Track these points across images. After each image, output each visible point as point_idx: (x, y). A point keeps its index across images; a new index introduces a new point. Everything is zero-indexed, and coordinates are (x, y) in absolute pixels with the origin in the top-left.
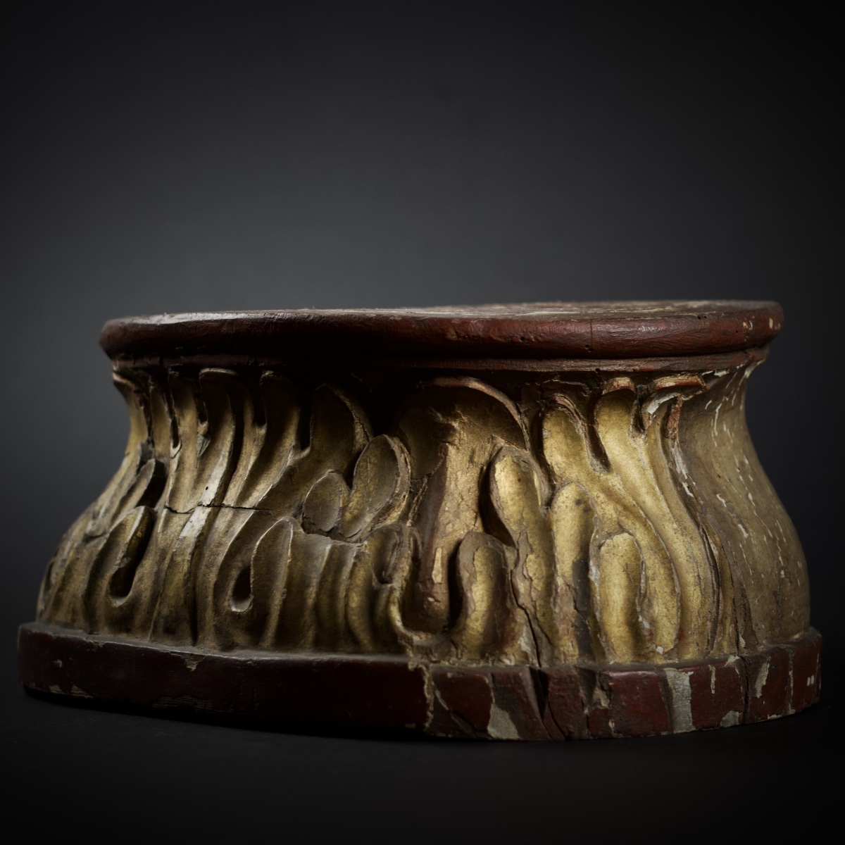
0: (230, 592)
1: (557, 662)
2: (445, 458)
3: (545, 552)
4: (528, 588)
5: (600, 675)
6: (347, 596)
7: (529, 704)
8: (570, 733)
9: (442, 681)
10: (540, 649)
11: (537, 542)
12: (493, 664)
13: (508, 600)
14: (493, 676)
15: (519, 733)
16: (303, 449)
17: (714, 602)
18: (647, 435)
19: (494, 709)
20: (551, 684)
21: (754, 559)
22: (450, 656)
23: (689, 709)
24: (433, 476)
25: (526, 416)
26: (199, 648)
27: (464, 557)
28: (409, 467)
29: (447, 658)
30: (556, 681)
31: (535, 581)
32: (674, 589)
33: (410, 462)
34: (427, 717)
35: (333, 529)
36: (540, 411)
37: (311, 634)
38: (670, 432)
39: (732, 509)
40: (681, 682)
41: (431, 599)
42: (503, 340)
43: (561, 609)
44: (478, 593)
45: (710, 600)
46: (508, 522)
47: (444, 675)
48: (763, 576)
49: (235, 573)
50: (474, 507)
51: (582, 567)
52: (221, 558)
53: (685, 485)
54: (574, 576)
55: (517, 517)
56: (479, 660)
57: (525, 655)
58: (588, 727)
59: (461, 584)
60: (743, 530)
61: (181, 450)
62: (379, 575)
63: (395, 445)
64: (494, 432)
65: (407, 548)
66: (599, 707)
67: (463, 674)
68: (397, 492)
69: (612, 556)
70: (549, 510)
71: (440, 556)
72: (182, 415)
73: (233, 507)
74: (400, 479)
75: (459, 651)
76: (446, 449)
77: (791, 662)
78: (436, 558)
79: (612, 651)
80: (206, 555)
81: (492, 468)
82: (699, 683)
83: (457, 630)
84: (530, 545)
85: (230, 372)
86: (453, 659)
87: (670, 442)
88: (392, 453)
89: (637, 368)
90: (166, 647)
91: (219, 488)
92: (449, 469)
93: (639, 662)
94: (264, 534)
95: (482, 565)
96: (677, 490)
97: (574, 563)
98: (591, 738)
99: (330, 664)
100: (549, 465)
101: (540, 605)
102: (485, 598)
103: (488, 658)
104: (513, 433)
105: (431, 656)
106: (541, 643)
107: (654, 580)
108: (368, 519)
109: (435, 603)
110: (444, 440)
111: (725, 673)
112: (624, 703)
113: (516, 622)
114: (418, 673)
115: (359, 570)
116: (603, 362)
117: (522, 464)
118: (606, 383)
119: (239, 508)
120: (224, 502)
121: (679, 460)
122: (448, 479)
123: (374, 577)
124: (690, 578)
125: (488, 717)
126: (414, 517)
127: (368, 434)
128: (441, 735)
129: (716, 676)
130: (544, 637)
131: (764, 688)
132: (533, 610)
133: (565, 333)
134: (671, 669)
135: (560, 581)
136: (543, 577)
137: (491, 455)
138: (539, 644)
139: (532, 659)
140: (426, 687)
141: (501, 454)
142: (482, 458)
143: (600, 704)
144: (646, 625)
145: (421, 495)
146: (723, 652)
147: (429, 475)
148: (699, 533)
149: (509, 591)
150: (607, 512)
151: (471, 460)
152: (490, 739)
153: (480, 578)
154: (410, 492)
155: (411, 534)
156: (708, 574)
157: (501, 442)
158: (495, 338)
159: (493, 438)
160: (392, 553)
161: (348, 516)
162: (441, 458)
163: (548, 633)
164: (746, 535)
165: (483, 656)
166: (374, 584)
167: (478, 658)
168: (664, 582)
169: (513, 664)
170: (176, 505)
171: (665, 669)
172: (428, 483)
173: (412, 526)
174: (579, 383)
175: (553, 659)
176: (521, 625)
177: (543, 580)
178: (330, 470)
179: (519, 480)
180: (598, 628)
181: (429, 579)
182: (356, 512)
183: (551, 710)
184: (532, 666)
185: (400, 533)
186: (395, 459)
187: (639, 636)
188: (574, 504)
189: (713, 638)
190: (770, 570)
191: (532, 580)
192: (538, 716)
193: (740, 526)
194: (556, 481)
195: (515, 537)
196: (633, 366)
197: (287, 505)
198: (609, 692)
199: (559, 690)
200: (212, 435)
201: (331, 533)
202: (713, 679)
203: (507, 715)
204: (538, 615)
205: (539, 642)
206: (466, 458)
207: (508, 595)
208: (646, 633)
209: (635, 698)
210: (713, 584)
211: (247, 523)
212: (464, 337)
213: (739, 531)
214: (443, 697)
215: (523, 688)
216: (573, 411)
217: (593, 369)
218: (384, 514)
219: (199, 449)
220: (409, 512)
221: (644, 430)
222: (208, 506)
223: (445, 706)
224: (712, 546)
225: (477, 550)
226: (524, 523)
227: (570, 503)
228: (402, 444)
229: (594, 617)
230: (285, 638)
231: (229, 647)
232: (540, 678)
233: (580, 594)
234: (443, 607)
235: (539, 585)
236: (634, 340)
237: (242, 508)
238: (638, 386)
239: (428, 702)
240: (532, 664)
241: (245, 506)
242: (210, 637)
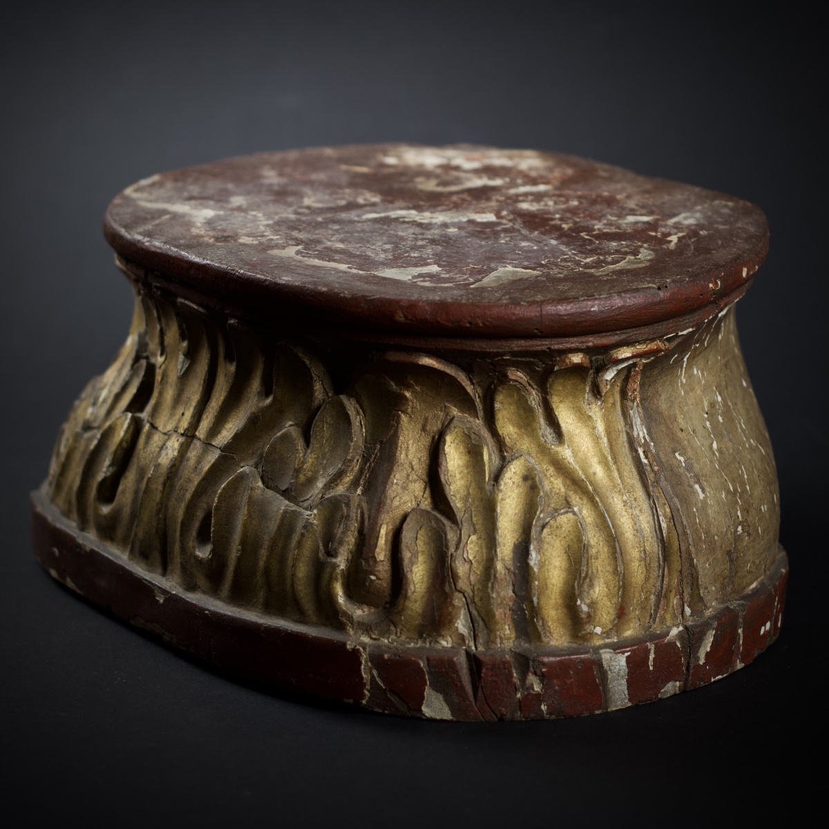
0: (194, 533)
1: (493, 646)
2: (398, 426)
3: (487, 533)
4: (468, 571)
5: (534, 661)
6: (294, 565)
7: (462, 687)
8: (502, 715)
9: (377, 660)
10: (476, 633)
11: (480, 522)
12: (430, 645)
13: (447, 584)
14: (428, 660)
15: (452, 715)
16: (267, 396)
17: (658, 576)
18: (603, 402)
19: (428, 691)
20: (484, 670)
21: (708, 521)
22: (390, 634)
23: (625, 688)
24: (385, 444)
25: (479, 385)
26: (167, 580)
27: (407, 536)
28: (364, 430)
29: (387, 635)
30: (489, 667)
31: (475, 564)
32: (617, 568)
33: (365, 425)
34: (364, 695)
35: (287, 489)
36: (493, 382)
37: (262, 595)
38: (630, 394)
39: (689, 468)
40: (617, 663)
41: (373, 577)
42: (450, 325)
43: (498, 594)
44: (418, 574)
45: (655, 573)
46: (454, 498)
47: (381, 656)
48: (716, 537)
49: (200, 514)
50: (424, 477)
51: (522, 550)
52: (188, 496)
53: (640, 451)
54: (514, 559)
55: (463, 492)
56: (417, 640)
57: (462, 638)
58: (520, 710)
59: (402, 565)
60: (699, 490)
61: (166, 362)
62: (326, 546)
63: (351, 406)
64: (448, 401)
65: (354, 521)
66: (531, 691)
67: (400, 656)
68: (349, 458)
69: (555, 537)
70: (495, 487)
71: (384, 532)
72: (168, 325)
73: (203, 442)
74: (353, 444)
75: (399, 630)
76: (399, 417)
77: (741, 620)
78: (380, 535)
79: (548, 634)
80: (177, 488)
81: (442, 440)
82: (636, 664)
83: (396, 611)
84: (474, 525)
85: (201, 310)
86: (393, 637)
87: (629, 403)
88: (347, 417)
89: (591, 344)
90: (139, 570)
91: (193, 416)
92: (401, 438)
93: (576, 643)
94: (226, 483)
95: (425, 544)
96: (632, 455)
97: (515, 545)
98: (523, 719)
99: (276, 632)
100: (500, 436)
101: (478, 589)
102: (425, 579)
103: (425, 639)
104: (466, 403)
105: (371, 633)
106: (478, 626)
107: (597, 558)
108: (320, 484)
109: (377, 581)
110: (396, 409)
111: (665, 651)
112: (557, 688)
113: (454, 606)
114: (355, 654)
115: (307, 541)
116: (554, 341)
117: (473, 436)
118: (558, 359)
119: (209, 444)
120: (197, 434)
121: (637, 421)
122: (399, 448)
123: (321, 548)
124: (634, 554)
125: (423, 698)
126: (364, 484)
127: (328, 390)
128: (378, 710)
129: (655, 653)
130: (483, 620)
131: (708, 654)
132: (471, 594)
133: (514, 318)
134: (608, 650)
135: (499, 566)
136: (483, 560)
137: (443, 424)
138: (476, 627)
139: (469, 642)
140: (363, 667)
141: (452, 425)
142: (435, 427)
143: (533, 689)
144: (585, 608)
145: (373, 461)
146: (666, 625)
147: (381, 442)
148: (650, 504)
149: (448, 575)
150: (555, 486)
151: (424, 429)
152: (424, 718)
153: (421, 558)
154: (363, 456)
155: (359, 506)
156: (653, 546)
157: (455, 411)
158: (442, 322)
159: (445, 407)
160: (340, 525)
161: (302, 478)
162: (394, 426)
163: (484, 617)
164: (702, 496)
165: (421, 636)
166: (320, 555)
167: (416, 637)
168: (607, 561)
169: (450, 645)
170: (158, 421)
171: (601, 651)
172: (380, 450)
173: (362, 494)
174: (532, 359)
175: (489, 642)
176: (460, 608)
177: (483, 563)
178: (290, 423)
179: (469, 452)
180: (535, 611)
181: (372, 557)
182: (310, 474)
183: (484, 694)
184: (468, 649)
185: (348, 505)
186: (349, 423)
187: (576, 621)
188: (521, 480)
189: (656, 611)
190: (725, 529)
191: (472, 564)
192: (472, 699)
193: (697, 487)
194: (507, 452)
195: (459, 516)
196: (586, 342)
197: (251, 451)
198: (543, 678)
199: (492, 676)
200: (191, 355)
201: (286, 493)
202: (652, 656)
203: (441, 697)
204: (476, 600)
205: (476, 625)
206: (419, 426)
207: (447, 579)
208: (583, 616)
209: (569, 682)
210: (659, 558)
211: (213, 465)
212: (412, 320)
213: (695, 493)
214: (379, 676)
215: (457, 672)
216: (527, 385)
217: (544, 348)
218: (336, 480)
219: (179, 367)
220: (361, 478)
221: (601, 396)
222: (182, 435)
223: (382, 685)
224: (661, 518)
225: (420, 528)
226: (470, 500)
227: (518, 479)
228: (358, 406)
229: (532, 602)
230: (239, 595)
231: (191, 587)
232: (475, 662)
233: (519, 578)
234: (385, 585)
235: (478, 569)
236: (586, 321)
237: (211, 444)
238: (594, 358)
239: (365, 681)
240: (469, 647)
241: (213, 443)
242: (178, 572)
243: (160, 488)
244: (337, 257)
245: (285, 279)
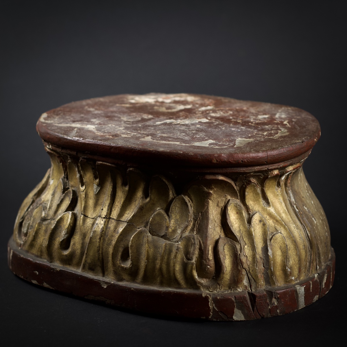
0: (119, 257)
1: (258, 289)
2: (208, 205)
3: (251, 244)
4: (246, 260)
5: (274, 293)
6: (174, 266)
7: (249, 306)
8: (263, 316)
9: (215, 300)
10: (251, 284)
11: (247, 240)
12: (234, 291)
13: (239, 266)
14: (235, 297)
15: (245, 318)
16: (146, 198)
17: (309, 255)
18: (281, 188)
19: (236, 310)
20: (257, 299)
21: (319, 232)
22: (217, 289)
23: (303, 300)
24: (203, 213)
25: (238, 186)
26: (106, 278)
27: (220, 248)
28: (193, 208)
29: (216, 289)
30: (259, 297)
31: (248, 257)
32: (297, 253)
33: (193, 206)
34: (210, 314)
35: (164, 235)
36: (244, 184)
37: (159, 279)
38: (288, 185)
39: (309, 212)
40: (301, 290)
41: (209, 267)
42: (235, 162)
43: (259, 268)
44: (227, 264)
45: (308, 254)
46: (235, 232)
47: (217, 298)
48: (322, 238)
49: (121, 250)
50: (220, 225)
51: (265, 249)
52: (114, 242)
53: (295, 206)
54: (262, 253)
55: (238, 229)
56: (228, 290)
57: (246, 287)
58: (270, 313)
59: (220, 260)
60: (314, 220)
61: (86, 189)
62: (186, 256)
63: (187, 199)
64: (226, 193)
65: (197, 245)
66: (274, 305)
67: (224, 297)
68: (189, 220)
69: (275, 243)
70: (250, 226)
71: (210, 248)
72: (85, 173)
73: (116, 220)
74: (190, 214)
75: (220, 287)
76: (208, 202)
77: (331, 269)
78: (209, 249)
79: (277, 282)
80: (106, 240)
81: (227, 209)
82: (307, 290)
83: (220, 279)
84: (245, 242)
85: (113, 165)
86: (218, 290)
87: (288, 188)
88: (186, 203)
89: (281, 166)
90: (90, 275)
91: (108, 210)
92: (210, 210)
93: (286, 284)
94: (134, 235)
95: (227, 251)
96: (292, 208)
97: (262, 248)
98: (271, 317)
99: (169, 293)
100: (247, 205)
101: (251, 267)
102: (230, 265)
103: (232, 289)
104: (233, 193)
105: (209, 289)
106: (252, 282)
107: (290, 250)
108: (179, 231)
109: (210, 268)
110: (207, 198)
111: (315, 283)
112: (283, 303)
113: (242, 274)
114: (206, 298)
115: (179, 255)
116: (270, 166)
117: (238, 206)
118: (270, 173)
119: (119, 220)
120: (111, 216)
121: (291, 195)
122: (210, 214)
123: (184, 257)
124: (301, 247)
125: (233, 313)
126: (197, 230)
127: (174, 193)
128: (215, 320)
129: (312, 285)
130: (253, 279)
131: (325, 284)
132: (248, 269)
133: (258, 158)
134: (298, 286)
135: (258, 256)
136: (251, 255)
137: (225, 203)
139: (248, 288)
140: (210, 303)
141: (230, 203)
142: (222, 205)
143: (275, 304)
144: (289, 270)
145: (199, 220)
146: (313, 273)
147: (202, 212)
148: (302, 227)
149: (240, 263)
150: (270, 223)
151: (218, 205)
152: (234, 321)
153: (227, 257)
154: (194, 219)
155: (197, 238)
156: (307, 244)
157: (229, 197)
158: (231, 162)
159: (226, 196)
160: (191, 247)
161: (170, 230)
162: (206, 205)
163: (254, 278)
164: (315, 222)
165: (230, 288)
166: (185, 260)
167: (227, 289)
168: (293, 251)
169: (241, 291)
170: (87, 213)
171: (296, 286)
172: (201, 215)
173: (196, 234)
174: (260, 174)
175: (256, 288)
176: (245, 275)
177: (251, 257)
178: (159, 208)
179: (237, 213)
180: (273, 274)
181: (207, 259)
182: (173, 228)
183: (257, 308)
184: (248, 291)
185: (194, 239)
186: (187, 206)
187: (286, 275)
188: (259, 222)
189: (309, 269)
190: (324, 234)
191: (247, 257)
192: (252, 311)
193: (313, 218)
194: (250, 212)
195: (238, 239)
196: (280, 165)
197: (141, 222)
198: (278, 299)
199: (260, 301)
200: (101, 185)
201: (164, 237)
202: (311, 286)
203: (240, 312)
204: (251, 271)
205: (251, 281)
206: (216, 205)
207: (239, 264)
208: (289, 273)
209: (286, 300)
210: (309, 248)
211: (124, 229)
212: (219, 162)
213: (313, 221)
214: (216, 306)
215: (247, 301)
216: (256, 184)
217: (266, 169)
218: (185, 229)
219: (95, 190)
220: (195, 228)
221: (280, 186)
222: (104, 218)
223: (217, 309)
224: (308, 232)
225: (225, 245)
226: (241, 232)
227: (257, 222)
228: (189, 199)
229: (271, 269)
230: (146, 280)
231: (121, 280)
232: (252, 296)
233: (265, 261)
234: (213, 269)
235: (250, 259)
236: (282, 157)
237: (120, 221)
238: (280, 171)
239: (210, 309)
240: (249, 290)
241: (121, 220)
242: (111, 274)
243: (98, 240)
244: (170, 139)
245: (161, 149)
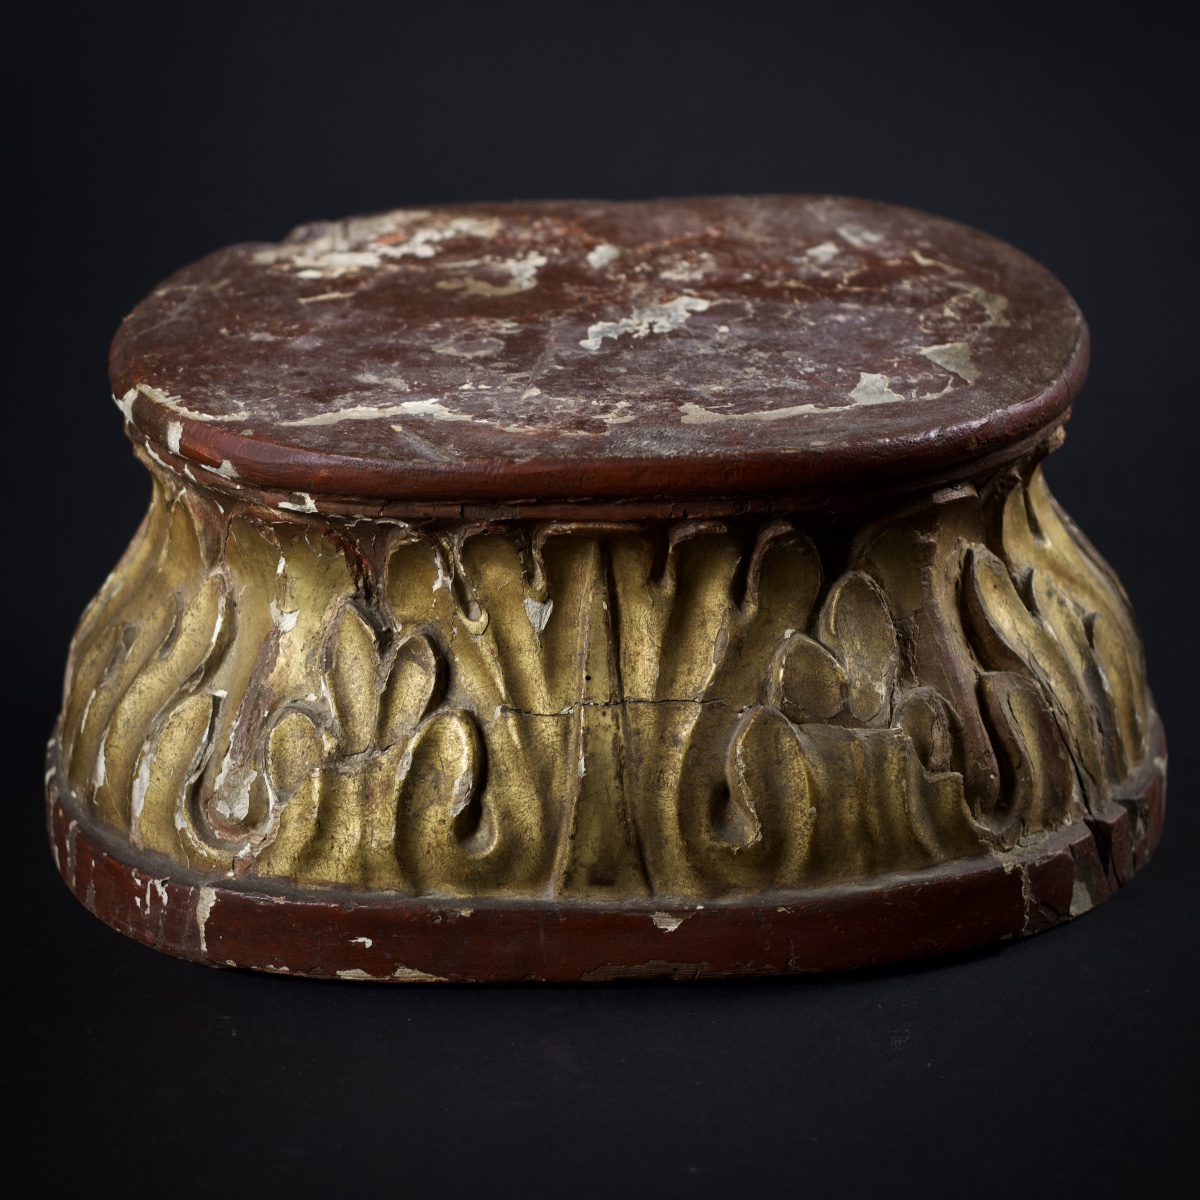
0: (705, 821)
1: (1103, 803)
2: (929, 585)
3: (1060, 673)
4: (1068, 726)
5: (1137, 802)
8: (1123, 879)
9: (1032, 874)
10: (1087, 793)
11: (1047, 664)
12: (1057, 831)
14: (1071, 847)
15: (1093, 901)
16: (741, 609)
19: (1076, 886)
20: (1113, 834)
22: (1019, 837)
24: (921, 612)
26: (662, 898)
27: (1005, 710)
28: (886, 605)
29: (1017, 840)
30: (1116, 828)
31: (1070, 714)
33: (885, 599)
34: (1024, 920)
35: (838, 714)
41: (992, 777)
44: (1030, 752)
46: (1014, 647)
47: (1033, 865)
50: (963, 636)
51: (1093, 677)
52: (672, 778)
55: (1014, 634)
56: (1044, 832)
57: (1078, 807)
58: (1134, 865)
59: (1016, 746)
61: (492, 621)
62: (923, 757)
63: (867, 580)
64: (960, 533)
66: (1140, 838)
67: (1048, 857)
70: (1039, 616)
71: (980, 719)
73: (653, 702)
75: (1026, 827)
76: (928, 573)
79: (1129, 766)
80: (641, 775)
84: (1044, 669)
88: (873, 595)
91: (610, 675)
93: (1137, 764)
94: (743, 738)
95: (1020, 713)
97: (1083, 675)
98: (1135, 876)
101: (1081, 742)
103: (1051, 825)
106: (1088, 786)
108: (880, 690)
109: (995, 780)
110: (928, 563)
112: (1152, 823)
113: (1069, 774)
114: (1015, 874)
117: (994, 565)
119: (665, 701)
120: (627, 694)
123: (921, 766)
125: (1071, 896)
126: (917, 671)
130: (1089, 778)
132: (1076, 751)
135: (1088, 705)
136: (1072, 706)
137: (961, 564)
138: (1086, 788)
139: (1084, 809)
140: (1023, 887)
141: (974, 561)
142: (954, 571)
143: (1141, 835)
145: (914, 639)
147: (916, 612)
149: (1060, 738)
151: (947, 578)
152: (1072, 919)
153: (1024, 732)
154: (898, 637)
155: (936, 698)
157: (967, 543)
158: (1009, 434)
159: (959, 542)
160: (931, 729)
162: (926, 586)
163: (1093, 773)
165: (1046, 824)
166: (923, 776)
167: (1039, 828)
169: (1071, 822)
170: (527, 703)
171: (1154, 762)
172: (918, 621)
173: (921, 683)
175: (1099, 801)
176: (1073, 772)
177: (1073, 710)
178: (790, 631)
179: (995, 586)
180: (1121, 744)
181: (985, 753)
182: (860, 684)
183: (1113, 863)
184: (1086, 819)
185: (932, 702)
187: (1137, 736)
191: (1067, 715)
192: (1104, 874)
194: (1015, 572)
195: (1029, 665)
197: (742, 688)
198: (1145, 817)
199: (1118, 837)
200: (556, 595)
201: (836, 720)
203: (1084, 886)
204: (1082, 756)
205: (1085, 784)
206: (943, 576)
207: (1059, 743)
211: (698, 724)
212: (984, 443)
215: (1094, 849)
219: (536, 620)
220: (909, 665)
222: (607, 705)
223: (1035, 901)
225: (1008, 696)
226: (1025, 642)
227: (1046, 598)
228: (870, 578)
232: (1096, 830)
233: (1101, 711)
234: (999, 780)
235: (1075, 719)
237: (671, 701)
239: (1025, 904)
240: (1085, 815)
241: (673, 698)
242: (681, 880)
243: (614, 784)
